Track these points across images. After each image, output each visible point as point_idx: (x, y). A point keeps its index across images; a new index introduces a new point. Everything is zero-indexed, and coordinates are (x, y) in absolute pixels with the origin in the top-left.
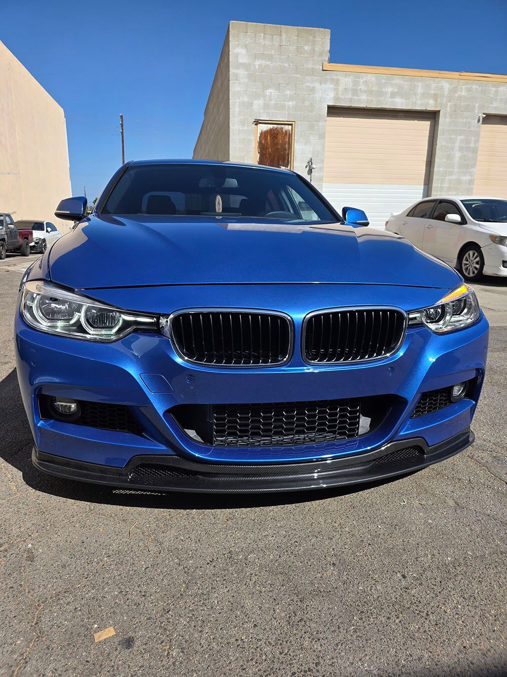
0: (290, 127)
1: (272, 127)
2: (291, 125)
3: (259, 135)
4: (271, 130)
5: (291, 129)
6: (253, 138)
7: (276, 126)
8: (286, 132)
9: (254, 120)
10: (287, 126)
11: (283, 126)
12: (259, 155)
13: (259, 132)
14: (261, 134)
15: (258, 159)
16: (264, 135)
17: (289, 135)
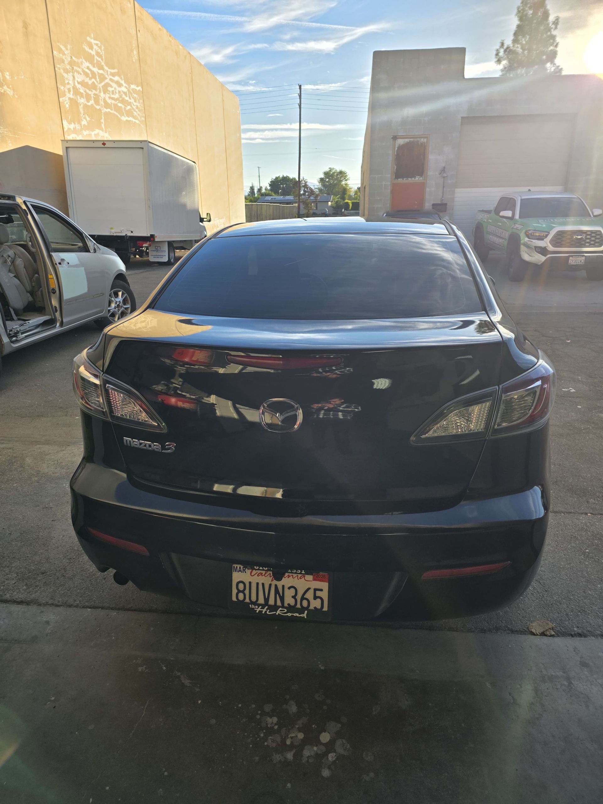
0: (425, 140)
1: (408, 141)
2: (427, 138)
3: (396, 149)
4: (407, 144)
5: (426, 142)
6: (391, 152)
7: (412, 140)
8: (422, 144)
9: (392, 137)
10: (422, 139)
11: (418, 139)
12: (396, 167)
13: (397, 146)
14: (399, 148)
15: (395, 170)
16: (401, 147)
17: (424, 147)
